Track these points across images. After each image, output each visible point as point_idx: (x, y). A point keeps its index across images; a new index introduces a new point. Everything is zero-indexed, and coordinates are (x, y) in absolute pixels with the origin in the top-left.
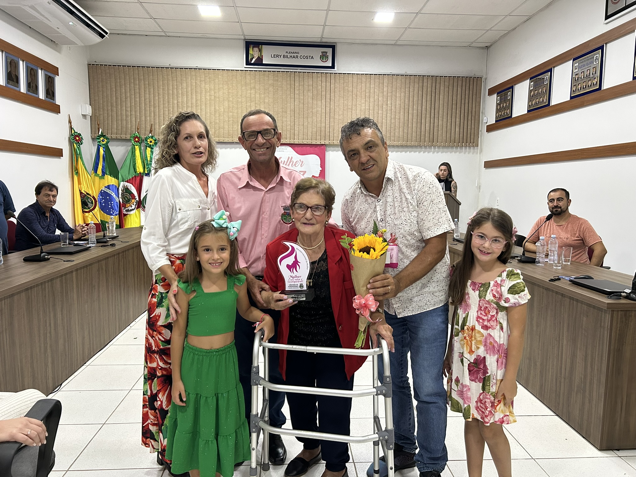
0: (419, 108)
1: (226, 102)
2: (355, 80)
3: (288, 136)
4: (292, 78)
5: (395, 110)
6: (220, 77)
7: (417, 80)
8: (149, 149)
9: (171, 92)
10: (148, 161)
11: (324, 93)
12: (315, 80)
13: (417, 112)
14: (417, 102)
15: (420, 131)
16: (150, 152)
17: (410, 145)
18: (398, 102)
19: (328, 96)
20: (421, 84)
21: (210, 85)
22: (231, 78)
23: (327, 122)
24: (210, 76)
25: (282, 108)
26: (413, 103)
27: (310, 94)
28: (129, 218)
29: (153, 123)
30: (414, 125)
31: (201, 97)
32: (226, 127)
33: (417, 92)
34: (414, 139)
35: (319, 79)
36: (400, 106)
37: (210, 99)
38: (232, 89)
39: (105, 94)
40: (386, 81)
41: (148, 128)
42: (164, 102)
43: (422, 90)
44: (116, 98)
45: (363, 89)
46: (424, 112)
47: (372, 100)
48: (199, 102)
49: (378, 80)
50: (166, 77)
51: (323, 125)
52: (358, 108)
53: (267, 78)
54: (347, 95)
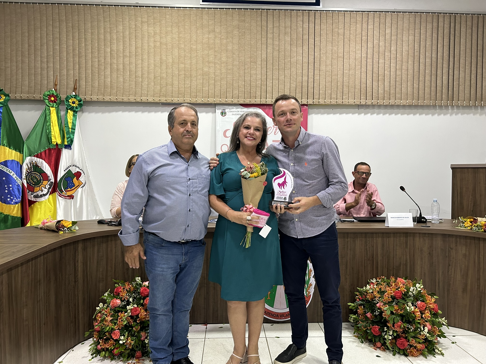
0: (434, 55)
1: (176, 50)
2: (347, 19)
3: (258, 93)
4: (264, 18)
5: (401, 59)
6: (168, 17)
7: (430, 19)
8: (70, 113)
9: (102, 37)
10: (69, 128)
11: (306, 37)
12: (294, 19)
13: (431, 60)
14: (430, 48)
15: (435, 85)
16: (72, 117)
17: (422, 104)
18: (405, 48)
19: (312, 41)
20: (435, 24)
21: (154, 28)
22: (183, 18)
23: (311, 74)
24: (155, 15)
25: (251, 57)
26: (425, 49)
27: (288, 39)
28: (39, 207)
29: (78, 79)
30: (428, 78)
31: (142, 44)
32: (176, 83)
33: (431, 35)
34: (427, 96)
35: (300, 19)
36: (407, 53)
37: (154, 46)
38: (184, 33)
39: (14, 40)
40: (388, 20)
41: (72, 85)
42: (93, 50)
43: (436, 32)
44: (29, 46)
45: (359, 30)
46: (440, 61)
47: (370, 45)
48: (139, 50)
49: (378, 19)
50: (96, 17)
51: (305, 78)
52: (351, 56)
53: (230, 18)
54: (337, 39)
